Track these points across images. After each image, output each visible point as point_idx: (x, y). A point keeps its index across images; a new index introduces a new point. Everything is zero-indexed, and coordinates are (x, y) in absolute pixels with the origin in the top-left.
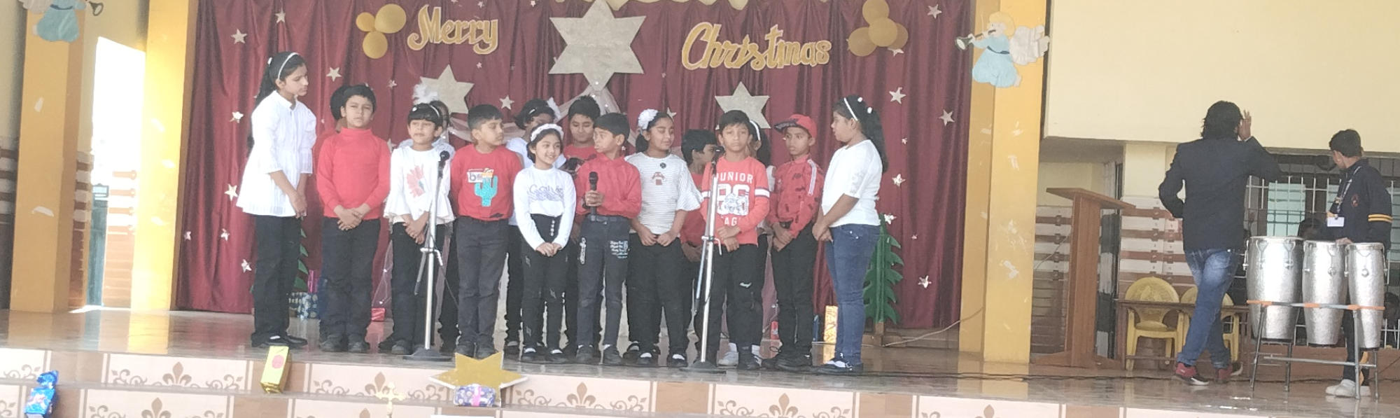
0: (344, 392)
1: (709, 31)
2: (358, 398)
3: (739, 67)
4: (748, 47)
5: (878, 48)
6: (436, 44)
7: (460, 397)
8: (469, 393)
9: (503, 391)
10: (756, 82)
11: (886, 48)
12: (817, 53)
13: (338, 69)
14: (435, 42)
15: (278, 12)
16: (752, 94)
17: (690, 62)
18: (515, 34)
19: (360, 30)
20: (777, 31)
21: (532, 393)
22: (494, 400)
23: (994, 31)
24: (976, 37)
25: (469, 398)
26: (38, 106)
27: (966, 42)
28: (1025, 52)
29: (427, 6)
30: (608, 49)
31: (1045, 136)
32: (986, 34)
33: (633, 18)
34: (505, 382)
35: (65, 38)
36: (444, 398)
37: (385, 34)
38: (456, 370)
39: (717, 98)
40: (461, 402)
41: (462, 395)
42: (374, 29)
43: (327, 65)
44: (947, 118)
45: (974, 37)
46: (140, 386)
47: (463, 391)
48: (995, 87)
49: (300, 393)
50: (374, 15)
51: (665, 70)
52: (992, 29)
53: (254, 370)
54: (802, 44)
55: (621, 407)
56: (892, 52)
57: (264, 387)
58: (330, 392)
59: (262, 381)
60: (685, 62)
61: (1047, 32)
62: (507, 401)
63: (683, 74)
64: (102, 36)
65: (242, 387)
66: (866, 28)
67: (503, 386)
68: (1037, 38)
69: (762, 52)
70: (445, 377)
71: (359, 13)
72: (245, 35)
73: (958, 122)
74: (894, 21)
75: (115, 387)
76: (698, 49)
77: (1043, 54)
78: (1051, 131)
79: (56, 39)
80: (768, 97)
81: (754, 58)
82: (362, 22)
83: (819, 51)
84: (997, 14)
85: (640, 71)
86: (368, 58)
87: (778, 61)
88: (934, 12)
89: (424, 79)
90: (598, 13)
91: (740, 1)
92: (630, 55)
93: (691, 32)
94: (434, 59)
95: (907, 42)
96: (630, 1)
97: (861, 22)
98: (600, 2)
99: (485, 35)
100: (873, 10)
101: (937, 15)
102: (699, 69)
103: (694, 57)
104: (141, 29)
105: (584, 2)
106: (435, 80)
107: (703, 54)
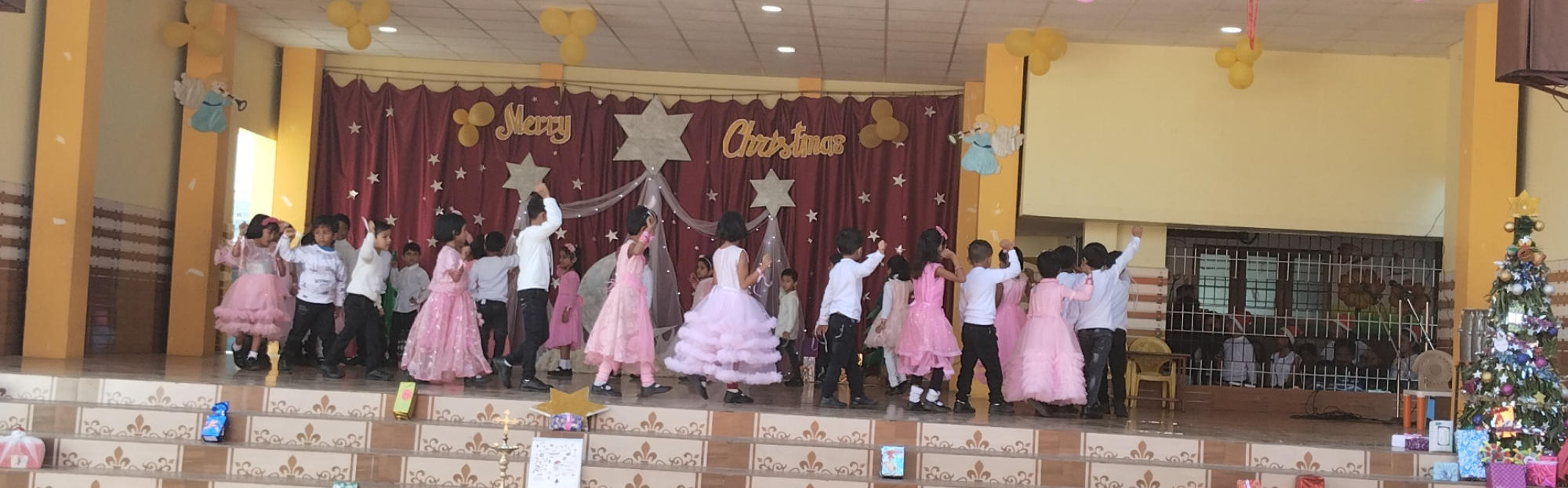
0: (460, 419)
1: (746, 126)
2: (472, 424)
3: (770, 156)
4: (777, 139)
5: (885, 141)
6: (520, 136)
7: (555, 423)
8: (562, 420)
9: (589, 418)
10: (783, 168)
11: (891, 141)
12: (834, 145)
13: (437, 155)
14: (519, 134)
15: (388, 108)
16: (780, 178)
17: (730, 152)
18: (585, 129)
19: (455, 123)
20: (801, 127)
21: (613, 420)
22: (582, 425)
23: (979, 129)
24: (965, 133)
25: (562, 424)
26: (192, 185)
27: (956, 137)
28: (1003, 146)
29: (512, 103)
30: (662, 141)
31: (1021, 214)
32: (972, 131)
33: (683, 115)
34: (592, 411)
35: (214, 130)
36: (541, 424)
37: (476, 127)
38: (551, 401)
39: (752, 181)
40: (556, 427)
41: (557, 421)
42: (468, 123)
43: (428, 151)
44: (940, 199)
45: (963, 135)
46: (294, 415)
47: (557, 419)
48: (979, 175)
49: (424, 420)
50: (468, 111)
51: (709, 159)
52: (978, 127)
53: (387, 401)
54: (821, 138)
55: (684, 431)
56: (895, 145)
57: (395, 415)
58: (449, 419)
59: (395, 410)
60: (725, 151)
61: (1022, 131)
62: (592, 427)
63: (724, 163)
64: (243, 127)
65: (377, 415)
66: (873, 126)
67: (589, 414)
68: (1014, 134)
69: (789, 144)
70: (542, 408)
71: (456, 110)
72: (360, 127)
73: (949, 202)
74: (898, 120)
75: (274, 414)
76: (737, 139)
77: (1018, 148)
78: (1026, 210)
79: (206, 130)
80: (793, 181)
81: (782, 149)
82: (457, 117)
83: (835, 143)
84: (982, 115)
85: (689, 159)
86: (463, 147)
87: (802, 151)
88: (930, 112)
89: (509, 165)
90: (654, 111)
91: (770, 102)
92: (680, 145)
93: (731, 127)
94: (518, 147)
95: (908, 137)
96: (681, 101)
97: (869, 120)
98: (655, 102)
99: (560, 128)
100: (879, 111)
101: (932, 115)
102: (737, 157)
103: (733, 147)
104: (272, 121)
105: (642, 101)
106: (518, 165)
107: (740, 145)
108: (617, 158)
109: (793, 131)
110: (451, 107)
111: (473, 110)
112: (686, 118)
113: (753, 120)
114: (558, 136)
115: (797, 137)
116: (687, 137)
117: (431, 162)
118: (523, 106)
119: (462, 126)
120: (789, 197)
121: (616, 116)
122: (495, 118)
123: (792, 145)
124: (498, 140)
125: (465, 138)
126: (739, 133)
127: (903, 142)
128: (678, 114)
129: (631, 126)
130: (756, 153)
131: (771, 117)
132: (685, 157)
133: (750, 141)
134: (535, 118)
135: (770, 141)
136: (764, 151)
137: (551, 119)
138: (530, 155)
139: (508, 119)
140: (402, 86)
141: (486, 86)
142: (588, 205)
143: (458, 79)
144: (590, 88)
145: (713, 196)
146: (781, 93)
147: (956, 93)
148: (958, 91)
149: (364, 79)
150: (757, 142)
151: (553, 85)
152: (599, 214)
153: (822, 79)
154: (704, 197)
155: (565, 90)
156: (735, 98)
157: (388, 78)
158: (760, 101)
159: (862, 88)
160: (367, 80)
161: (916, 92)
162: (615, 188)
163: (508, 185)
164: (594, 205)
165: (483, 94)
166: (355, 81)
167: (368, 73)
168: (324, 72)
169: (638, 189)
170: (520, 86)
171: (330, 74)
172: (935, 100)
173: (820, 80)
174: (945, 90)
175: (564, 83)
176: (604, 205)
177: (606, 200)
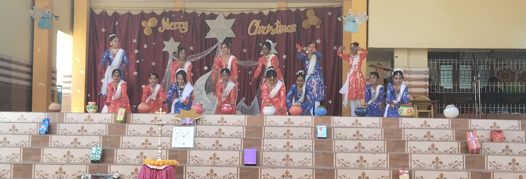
1: (257, 23)
3: (267, 34)
4: (269, 27)
5: (312, 26)
11: (314, 26)
13: (136, 39)
14: (168, 29)
15: (116, 22)
17: (251, 33)
18: (193, 26)
19: (143, 26)
20: (279, 22)
28: (360, 21)
29: (164, 18)
30: (224, 30)
31: (368, 47)
35: (47, 28)
37: (151, 27)
42: (148, 26)
43: (132, 37)
44: (335, 48)
50: (147, 21)
51: (243, 36)
54: (287, 26)
56: (316, 27)
60: (249, 33)
61: (367, 14)
63: (249, 37)
64: (59, 31)
66: (308, 19)
68: (364, 16)
69: (274, 29)
72: (105, 29)
74: (317, 17)
76: (253, 28)
77: (366, 21)
78: (370, 45)
79: (44, 28)
81: (271, 31)
82: (143, 24)
83: (293, 28)
86: (146, 35)
87: (279, 31)
88: (330, 14)
89: (164, 42)
90: (220, 18)
91: (266, 13)
92: (231, 31)
93: (251, 23)
94: (167, 35)
95: (322, 23)
96: (231, 14)
97: (306, 18)
98: (221, 14)
99: (184, 27)
100: (310, 14)
101: (331, 15)
102: (254, 35)
103: (252, 30)
104: (71, 29)
105: (215, 15)
106: (167, 42)
107: (255, 30)
108: (206, 37)
109: (275, 24)
110: (141, 20)
111: (150, 20)
112: (233, 20)
113: (260, 20)
114: (183, 30)
115: (277, 26)
116: (234, 28)
117: (134, 42)
118: (169, 18)
119: (145, 27)
120: (275, 50)
121: (205, 21)
122: (158, 23)
123: (276, 29)
124: (159, 32)
125: (147, 32)
126: (254, 25)
127: (320, 26)
128: (230, 19)
129: (212, 25)
130: (261, 33)
131: (267, 18)
132: (234, 36)
133: (258, 29)
134: (173, 23)
135: (267, 28)
136: (264, 32)
137: (180, 23)
138: (172, 37)
139: (163, 24)
140: (121, 13)
141: (154, 11)
142: (196, 56)
143: (143, 9)
144: (195, 10)
145: (245, 51)
146: (270, 9)
147: (340, 6)
148: (341, 5)
149: (106, 11)
150: (261, 29)
151: (180, 10)
152: (200, 60)
153: (287, 3)
154: (242, 51)
155: (185, 11)
156: (252, 12)
157: (115, 10)
158: (262, 12)
159: (302, 6)
160: (107, 11)
161: (324, 6)
162: (206, 49)
163: (164, 50)
164: (198, 56)
165: (153, 15)
166: (103, 12)
167: (107, 8)
168: (91, 9)
169: (215, 49)
170: (167, 11)
171: (93, 9)
172: (331, 9)
173: (285, 3)
174: (335, 5)
175: (185, 9)
176: (202, 56)
177: (203, 54)
